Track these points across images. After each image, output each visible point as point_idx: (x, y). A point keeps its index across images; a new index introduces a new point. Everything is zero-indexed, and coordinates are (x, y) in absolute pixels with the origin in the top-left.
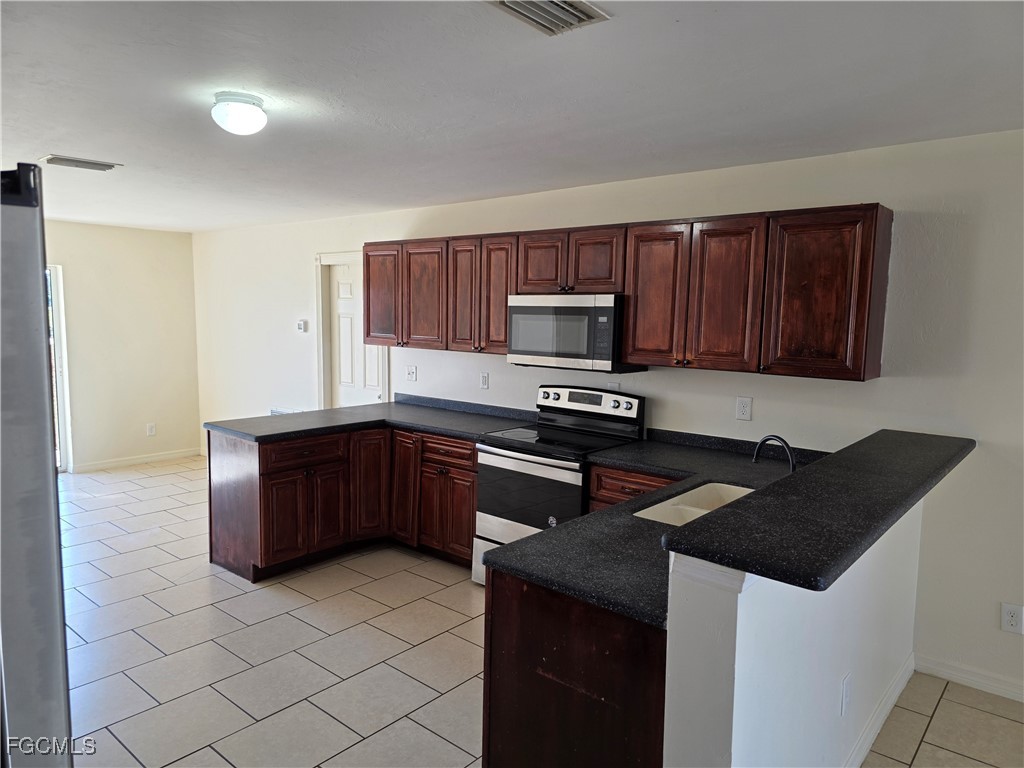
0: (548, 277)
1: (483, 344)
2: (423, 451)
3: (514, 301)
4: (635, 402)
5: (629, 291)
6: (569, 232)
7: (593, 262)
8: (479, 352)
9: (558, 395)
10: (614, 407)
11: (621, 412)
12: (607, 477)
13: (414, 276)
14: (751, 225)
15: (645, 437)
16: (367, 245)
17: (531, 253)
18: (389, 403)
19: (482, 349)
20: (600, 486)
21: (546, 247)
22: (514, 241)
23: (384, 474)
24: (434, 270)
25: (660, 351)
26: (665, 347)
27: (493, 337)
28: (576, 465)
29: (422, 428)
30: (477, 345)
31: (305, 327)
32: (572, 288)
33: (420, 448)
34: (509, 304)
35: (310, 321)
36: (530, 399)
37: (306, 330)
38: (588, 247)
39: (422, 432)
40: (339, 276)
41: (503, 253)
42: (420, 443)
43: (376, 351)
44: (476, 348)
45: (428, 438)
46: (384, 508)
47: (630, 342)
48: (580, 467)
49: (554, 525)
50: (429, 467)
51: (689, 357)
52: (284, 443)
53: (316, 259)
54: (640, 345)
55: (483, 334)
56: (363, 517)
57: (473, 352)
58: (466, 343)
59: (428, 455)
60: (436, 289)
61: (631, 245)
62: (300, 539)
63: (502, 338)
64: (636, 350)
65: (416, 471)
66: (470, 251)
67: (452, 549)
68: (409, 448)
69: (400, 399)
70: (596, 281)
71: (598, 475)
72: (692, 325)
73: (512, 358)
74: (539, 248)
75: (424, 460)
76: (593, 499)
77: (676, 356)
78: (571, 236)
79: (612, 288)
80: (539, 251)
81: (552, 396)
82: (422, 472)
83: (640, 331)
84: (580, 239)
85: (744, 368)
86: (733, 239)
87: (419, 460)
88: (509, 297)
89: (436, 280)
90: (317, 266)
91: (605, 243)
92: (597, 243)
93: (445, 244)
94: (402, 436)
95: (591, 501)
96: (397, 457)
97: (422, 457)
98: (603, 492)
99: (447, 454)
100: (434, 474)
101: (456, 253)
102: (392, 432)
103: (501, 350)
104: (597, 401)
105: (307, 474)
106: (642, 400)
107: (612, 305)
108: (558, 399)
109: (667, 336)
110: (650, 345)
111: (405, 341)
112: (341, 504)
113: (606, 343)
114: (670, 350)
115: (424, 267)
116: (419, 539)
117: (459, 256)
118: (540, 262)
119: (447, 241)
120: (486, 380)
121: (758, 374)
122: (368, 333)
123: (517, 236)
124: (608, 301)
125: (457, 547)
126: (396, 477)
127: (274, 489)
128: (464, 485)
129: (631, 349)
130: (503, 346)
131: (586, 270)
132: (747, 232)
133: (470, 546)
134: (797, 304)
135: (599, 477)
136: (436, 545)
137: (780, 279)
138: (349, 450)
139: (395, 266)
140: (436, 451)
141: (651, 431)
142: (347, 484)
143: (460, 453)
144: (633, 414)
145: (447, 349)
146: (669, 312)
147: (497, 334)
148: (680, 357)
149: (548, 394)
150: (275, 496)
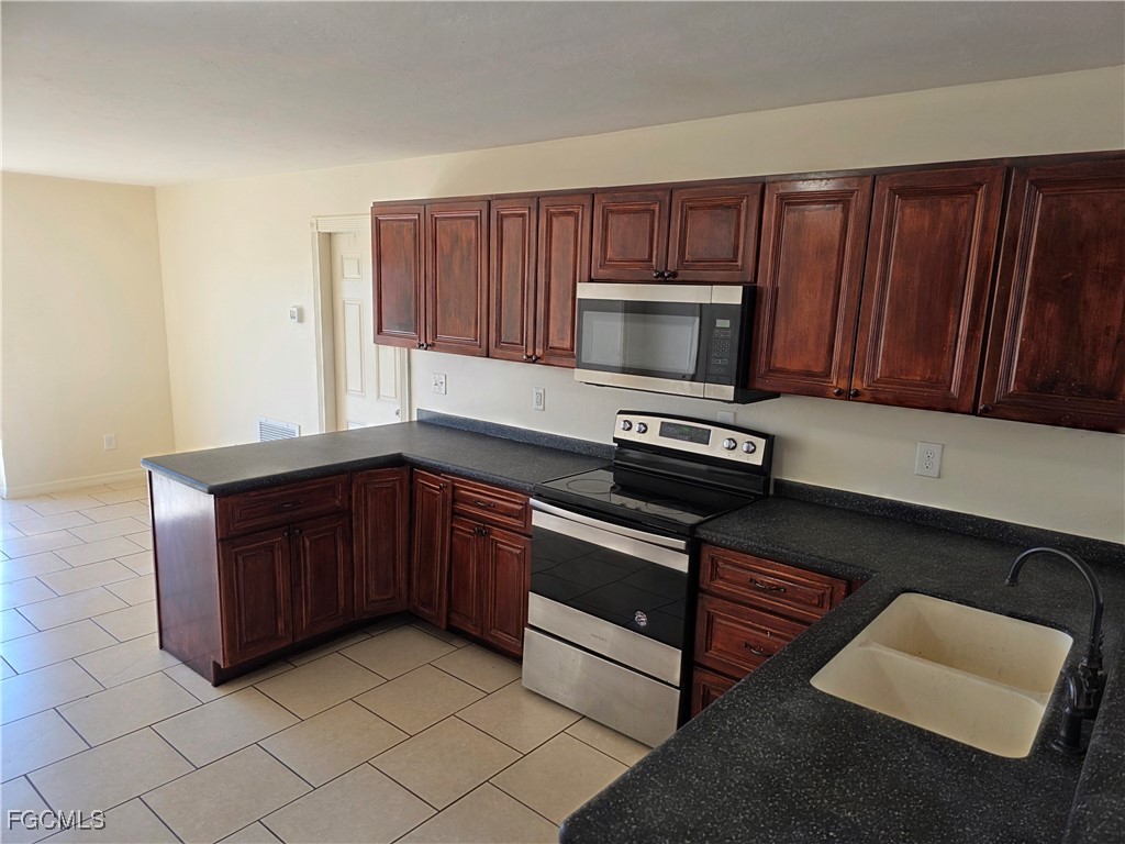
0: (638, 258)
1: (539, 352)
2: (454, 501)
3: (586, 291)
4: (761, 443)
5: (764, 282)
6: (671, 189)
7: (708, 236)
8: (534, 362)
9: (645, 426)
10: (728, 448)
11: (738, 456)
12: (727, 562)
13: (442, 248)
14: (978, 180)
15: (771, 492)
16: (376, 205)
17: (612, 220)
18: (410, 422)
19: (537, 358)
20: (715, 575)
21: (636, 212)
22: (587, 203)
23: (401, 530)
24: (469, 243)
25: (809, 374)
26: (818, 368)
27: (553, 341)
28: (681, 544)
29: (453, 468)
30: (530, 353)
31: (300, 316)
32: (674, 274)
33: (450, 496)
34: (579, 296)
35: (305, 308)
36: (604, 430)
37: (301, 320)
38: (701, 212)
39: (453, 474)
40: (343, 248)
41: (570, 221)
42: (450, 489)
43: (391, 354)
44: (528, 357)
45: (462, 483)
46: (402, 575)
47: (763, 359)
48: (687, 546)
49: (642, 624)
50: (462, 523)
51: (857, 384)
52: (252, 494)
53: (312, 225)
54: (779, 363)
55: (540, 337)
56: (372, 586)
57: (525, 361)
58: (513, 349)
59: (461, 507)
60: (473, 270)
61: (770, 210)
62: (281, 625)
63: (567, 344)
64: (771, 370)
65: (444, 528)
66: (522, 215)
67: (493, 637)
68: (436, 495)
69: (424, 417)
70: (714, 263)
71: (713, 559)
72: (866, 337)
73: (581, 375)
74: (624, 212)
75: (454, 513)
76: (704, 591)
77: (836, 382)
78: (676, 194)
79: (737, 275)
80: (625, 218)
81: (636, 427)
82: (452, 528)
83: (779, 343)
84: (689, 200)
85: (950, 407)
86: (943, 201)
87: (449, 513)
88: (578, 284)
89: (473, 258)
90: (313, 234)
91: (729, 207)
92: (715, 207)
93: (486, 204)
94: (425, 478)
95: (700, 595)
96: (418, 506)
97: (453, 508)
98: (720, 584)
99: (488, 507)
100: (469, 533)
101: (501, 218)
102: (412, 470)
103: (566, 361)
104: (704, 438)
105: (289, 535)
106: (770, 439)
107: (740, 303)
108: (644, 432)
109: (824, 351)
110: (795, 365)
111: (429, 342)
112: (341, 573)
113: (727, 359)
114: (827, 374)
115: (456, 239)
116: (448, 618)
117: (507, 224)
118: (626, 234)
119: (489, 201)
120: (541, 398)
121: (973, 417)
122: (379, 330)
123: (592, 194)
124: (733, 296)
125: (499, 634)
126: (417, 533)
127: (240, 558)
128: (511, 553)
129: (763, 369)
130: (567, 356)
131: (697, 246)
132: (972, 190)
133: (521, 638)
134: (1051, 310)
135: (714, 562)
136: (470, 628)
137: (1024, 268)
138: (350, 497)
139: (416, 237)
140: (474, 503)
141: (780, 484)
142: (349, 543)
143: (506, 508)
144: (757, 459)
145: (488, 356)
146: (828, 317)
147: (559, 339)
148: (843, 385)
149: (630, 424)
150: (241, 568)
